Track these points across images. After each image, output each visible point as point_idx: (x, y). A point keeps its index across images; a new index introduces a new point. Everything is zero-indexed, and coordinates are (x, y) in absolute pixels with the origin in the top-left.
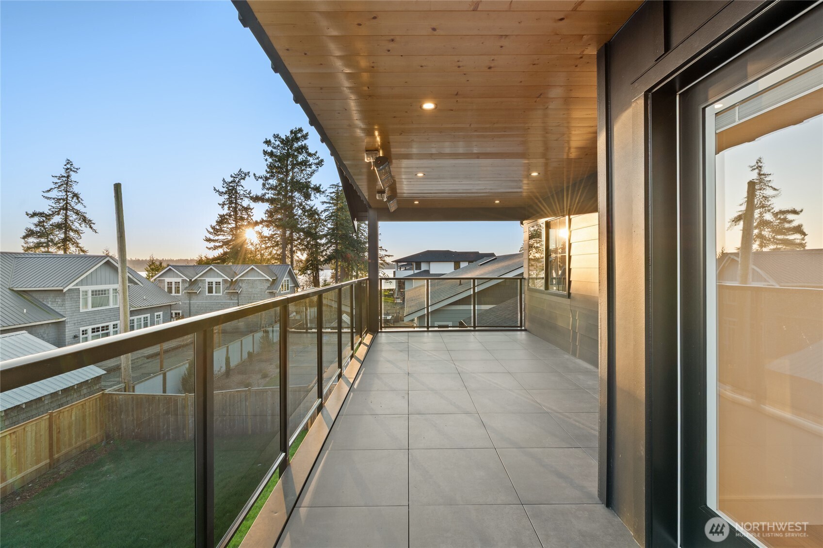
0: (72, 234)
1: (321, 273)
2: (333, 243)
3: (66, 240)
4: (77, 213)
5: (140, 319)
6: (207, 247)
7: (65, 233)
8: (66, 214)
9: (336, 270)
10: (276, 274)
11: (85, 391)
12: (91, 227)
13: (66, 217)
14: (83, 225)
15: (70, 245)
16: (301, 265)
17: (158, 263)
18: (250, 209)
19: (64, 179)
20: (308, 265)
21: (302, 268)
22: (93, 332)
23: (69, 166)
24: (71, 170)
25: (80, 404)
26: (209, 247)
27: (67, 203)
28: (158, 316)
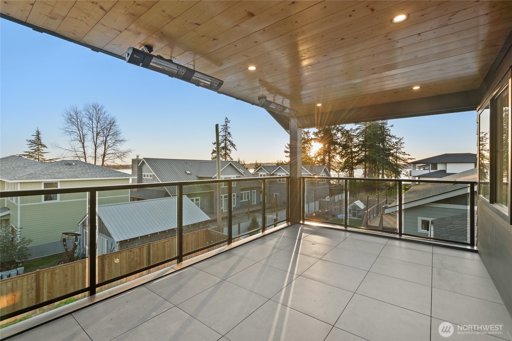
0: (228, 151)
1: (355, 171)
2: (363, 151)
3: (226, 154)
4: (230, 141)
5: (246, 193)
6: (286, 156)
7: (225, 151)
8: (226, 142)
9: (365, 168)
10: (316, 171)
11: (201, 227)
12: (234, 148)
13: (226, 143)
14: (232, 147)
15: (227, 157)
16: (341, 166)
17: (259, 165)
18: (308, 132)
19: (225, 126)
20: (346, 166)
21: (342, 168)
22: (224, 198)
23: (226, 120)
24: (227, 122)
25: (196, 233)
26: (287, 156)
27: (226, 137)
28: (254, 192)
